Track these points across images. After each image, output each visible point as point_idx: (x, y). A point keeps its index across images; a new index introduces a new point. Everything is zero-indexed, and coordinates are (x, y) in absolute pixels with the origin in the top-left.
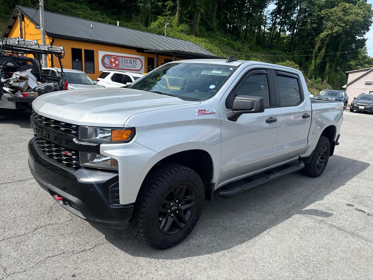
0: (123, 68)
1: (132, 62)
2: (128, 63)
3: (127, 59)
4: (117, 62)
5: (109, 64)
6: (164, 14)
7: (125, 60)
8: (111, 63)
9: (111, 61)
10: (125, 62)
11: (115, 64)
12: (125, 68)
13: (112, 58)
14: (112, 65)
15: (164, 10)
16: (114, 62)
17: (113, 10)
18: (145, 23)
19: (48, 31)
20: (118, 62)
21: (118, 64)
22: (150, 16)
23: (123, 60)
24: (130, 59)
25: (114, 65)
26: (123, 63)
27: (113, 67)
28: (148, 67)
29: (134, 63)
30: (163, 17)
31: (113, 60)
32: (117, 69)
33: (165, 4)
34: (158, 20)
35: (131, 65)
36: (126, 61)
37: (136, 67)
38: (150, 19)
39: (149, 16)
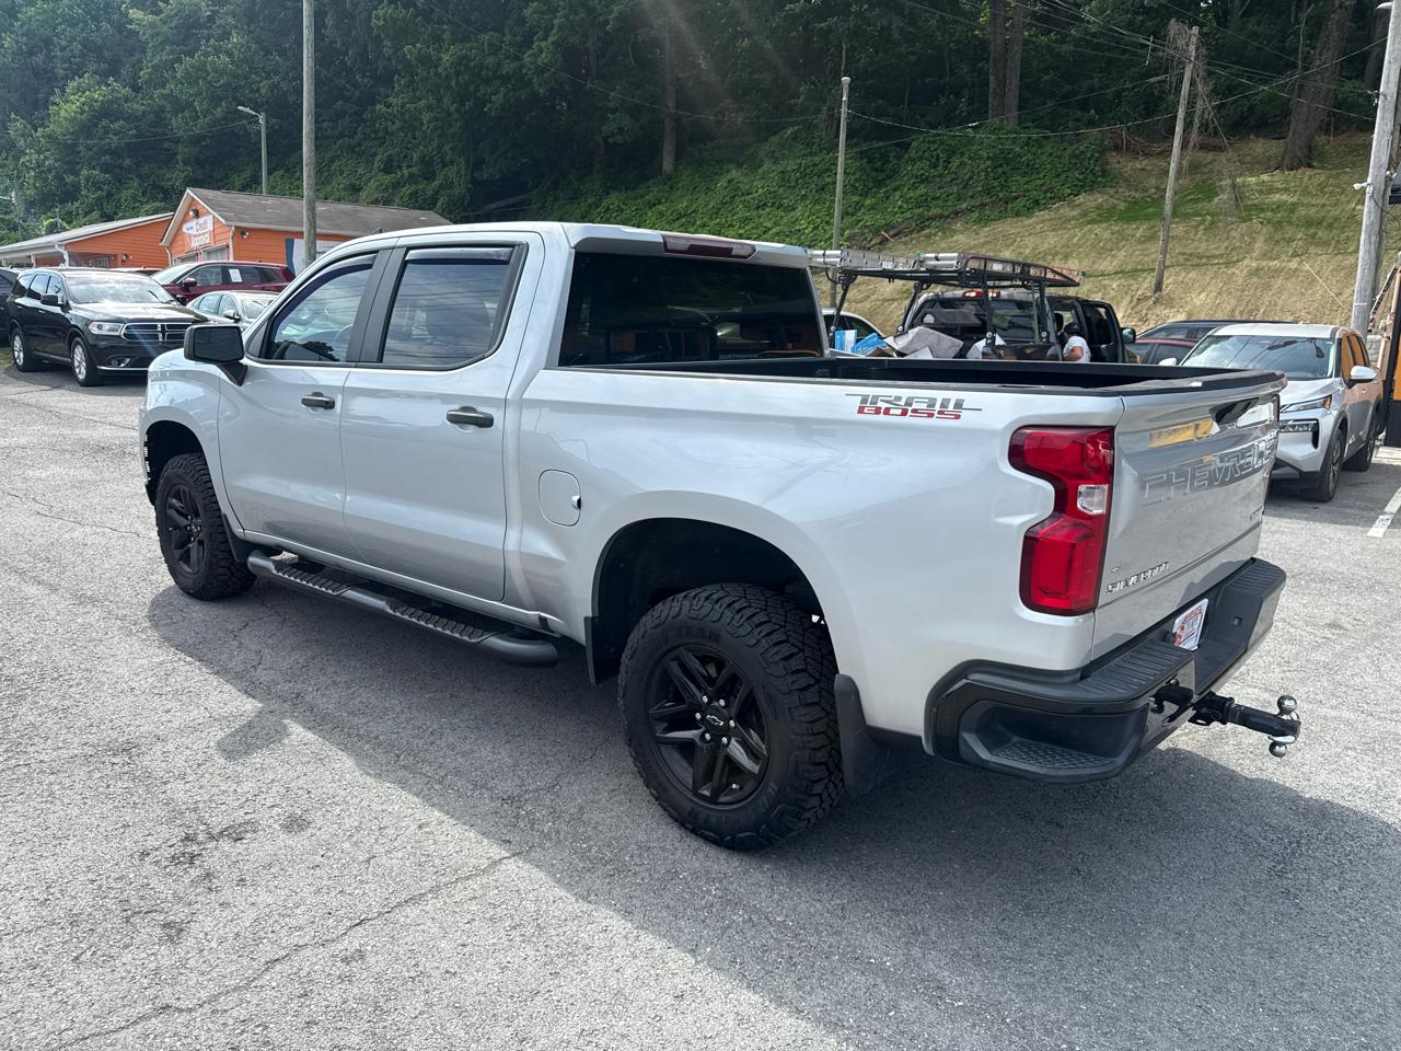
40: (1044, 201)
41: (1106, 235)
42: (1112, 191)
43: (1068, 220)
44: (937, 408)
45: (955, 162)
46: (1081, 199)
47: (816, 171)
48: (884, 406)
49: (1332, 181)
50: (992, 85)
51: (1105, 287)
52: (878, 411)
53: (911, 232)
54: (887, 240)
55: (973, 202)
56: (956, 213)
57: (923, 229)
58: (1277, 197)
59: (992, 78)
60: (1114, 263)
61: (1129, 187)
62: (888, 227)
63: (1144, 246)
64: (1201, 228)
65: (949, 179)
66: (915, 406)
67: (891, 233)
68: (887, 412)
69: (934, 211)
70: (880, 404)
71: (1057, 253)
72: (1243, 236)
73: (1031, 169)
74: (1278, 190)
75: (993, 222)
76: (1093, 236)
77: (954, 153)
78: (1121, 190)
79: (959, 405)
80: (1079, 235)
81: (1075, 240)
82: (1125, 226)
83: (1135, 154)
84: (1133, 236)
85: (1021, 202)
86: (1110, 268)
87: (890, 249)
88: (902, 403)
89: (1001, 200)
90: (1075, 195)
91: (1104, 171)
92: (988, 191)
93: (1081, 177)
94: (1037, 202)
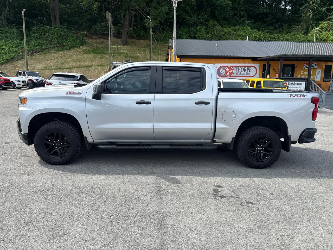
0: (237, 75)
1: (246, 70)
2: (242, 71)
3: (241, 67)
4: (231, 71)
5: (223, 73)
6: (328, 18)
7: (239, 69)
8: (226, 72)
9: (226, 70)
10: (239, 70)
11: (230, 73)
12: (238, 76)
13: (227, 68)
14: (226, 74)
15: (329, 14)
16: (229, 72)
17: (276, 25)
18: (305, 31)
19: (179, 54)
20: (233, 71)
21: (232, 73)
22: (312, 23)
23: (237, 69)
24: (244, 67)
25: (228, 74)
26: (237, 71)
27: (227, 75)
28: (263, 73)
29: (249, 71)
30: (326, 22)
31: (228, 70)
32: (231, 77)
33: (331, 8)
34: (319, 26)
35: (245, 72)
36: (241, 70)
37: (250, 74)
38: (311, 27)
39: (310, 23)
40: (73, 47)
41: (92, 56)
42: (87, 46)
43: (80, 52)
44: (301, 96)
45: (47, 35)
46: (81, 47)
47: (4, 32)
48: (294, 96)
49: (132, 49)
50: (52, 16)
51: (98, 69)
52: (293, 96)
53: (40, 52)
54: (33, 53)
55: (54, 46)
56: (51, 48)
57: (42, 51)
58: (123, 51)
59: (51, 14)
60: (96, 63)
61: (91, 46)
62: (33, 50)
63: (101, 60)
64: (112, 56)
65: (46, 39)
66: (298, 95)
67: (34, 52)
68: (295, 96)
69: (44, 47)
70: (293, 95)
71: (82, 60)
72: (120, 59)
73: (67, 39)
74: (123, 50)
75: (61, 51)
76: (89, 56)
77: (46, 32)
78: (89, 46)
79: (304, 95)
80: (86, 56)
81: (85, 57)
82: (95, 55)
83: (89, 38)
84: (98, 57)
85: (67, 47)
86: (96, 64)
87: (35, 56)
88: (296, 95)
89: (62, 46)
90: (80, 46)
91: (84, 41)
92: (58, 43)
93: (80, 42)
94: (71, 47)
